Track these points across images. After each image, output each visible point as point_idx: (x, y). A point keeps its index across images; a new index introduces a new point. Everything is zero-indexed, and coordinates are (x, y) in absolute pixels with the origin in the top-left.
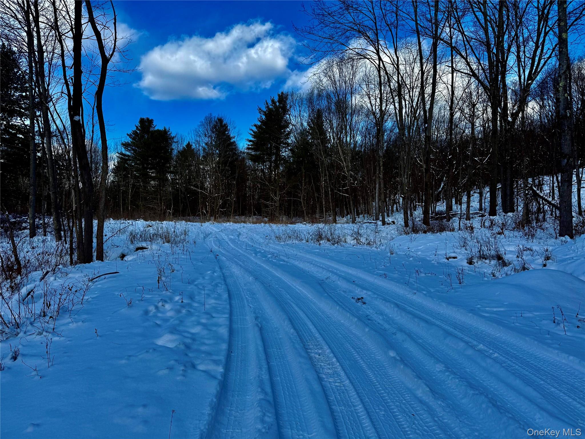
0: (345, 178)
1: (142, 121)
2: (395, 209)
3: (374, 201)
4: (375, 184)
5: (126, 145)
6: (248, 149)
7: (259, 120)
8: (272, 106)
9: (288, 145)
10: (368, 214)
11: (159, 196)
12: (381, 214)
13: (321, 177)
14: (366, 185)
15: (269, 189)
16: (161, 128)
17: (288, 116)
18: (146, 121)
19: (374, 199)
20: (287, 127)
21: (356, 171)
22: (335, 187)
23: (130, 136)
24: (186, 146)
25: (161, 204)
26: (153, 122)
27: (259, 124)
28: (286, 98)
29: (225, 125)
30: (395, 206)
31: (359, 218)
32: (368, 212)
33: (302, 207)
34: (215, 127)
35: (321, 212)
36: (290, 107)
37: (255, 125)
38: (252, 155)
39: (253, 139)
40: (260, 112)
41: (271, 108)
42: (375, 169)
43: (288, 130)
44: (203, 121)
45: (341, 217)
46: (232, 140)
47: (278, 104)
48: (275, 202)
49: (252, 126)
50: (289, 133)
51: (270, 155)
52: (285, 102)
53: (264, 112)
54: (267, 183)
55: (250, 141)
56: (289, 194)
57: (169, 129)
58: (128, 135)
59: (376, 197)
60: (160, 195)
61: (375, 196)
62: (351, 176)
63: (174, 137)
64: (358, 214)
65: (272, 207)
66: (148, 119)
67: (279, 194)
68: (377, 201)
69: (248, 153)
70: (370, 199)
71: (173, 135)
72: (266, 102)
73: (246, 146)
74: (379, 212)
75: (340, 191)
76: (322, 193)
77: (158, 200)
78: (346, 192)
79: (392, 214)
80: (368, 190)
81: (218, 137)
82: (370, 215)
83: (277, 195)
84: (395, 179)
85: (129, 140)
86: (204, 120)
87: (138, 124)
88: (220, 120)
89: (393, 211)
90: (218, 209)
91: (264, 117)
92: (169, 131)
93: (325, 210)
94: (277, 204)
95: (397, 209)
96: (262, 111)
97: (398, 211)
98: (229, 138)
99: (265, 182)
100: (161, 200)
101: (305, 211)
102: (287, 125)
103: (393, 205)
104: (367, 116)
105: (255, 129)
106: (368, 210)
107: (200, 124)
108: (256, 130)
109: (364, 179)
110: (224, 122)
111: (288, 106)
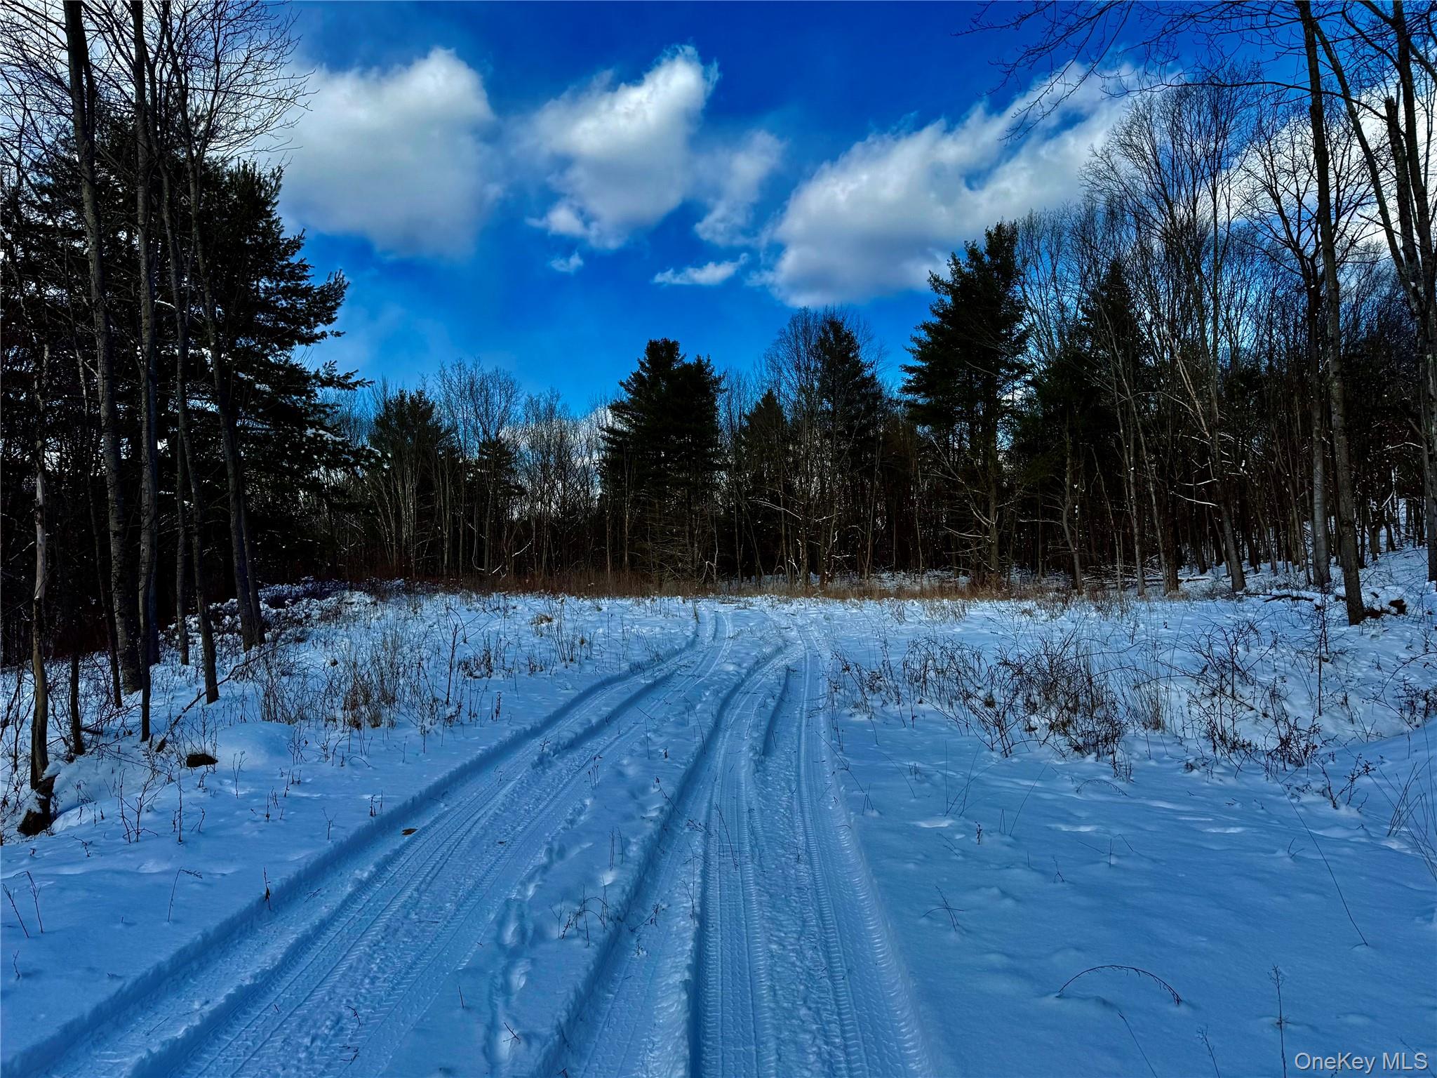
0: (1204, 452)
1: (653, 348)
2: (1383, 540)
3: (1306, 520)
4: (1310, 468)
5: (617, 408)
6: (906, 390)
7: (934, 311)
8: (971, 267)
9: (1023, 369)
10: (1289, 558)
11: (687, 528)
12: (1334, 560)
13: (1123, 456)
14: (1278, 470)
15: (967, 497)
16: (690, 360)
17: (1018, 288)
18: (661, 349)
19: (1308, 514)
20: (1019, 319)
21: (1244, 431)
22: (1172, 482)
23: (627, 387)
24: (763, 400)
25: (693, 546)
26: (678, 349)
27: (936, 320)
28: (1012, 240)
29: (847, 335)
30: (1384, 531)
31: (1256, 572)
32: (1289, 553)
33: (1066, 544)
34: (822, 342)
35: (1129, 557)
36: (1025, 262)
37: (925, 327)
38: (919, 406)
39: (919, 364)
40: (936, 288)
41: (968, 274)
42: (1307, 418)
43: (1022, 327)
44: (787, 329)
45: (1196, 570)
46: (868, 373)
47: (987, 259)
48: (987, 531)
49: (917, 328)
50: (1024, 336)
51: (971, 400)
52: (1010, 250)
53: (948, 286)
54: (960, 480)
55: (910, 370)
56: (1028, 505)
57: (709, 360)
58: (622, 384)
59: (1316, 507)
60: (690, 525)
61: (1312, 504)
62: (1225, 445)
63: (720, 379)
64: (1255, 561)
65: (978, 544)
66: (666, 342)
67: (997, 509)
68: (1318, 517)
69: (909, 404)
70: (1294, 513)
71: (716, 374)
72: (955, 260)
73: (902, 384)
74: (1329, 553)
75: (1189, 492)
76: (1130, 501)
77: (684, 537)
78: (1209, 492)
79: (1375, 558)
80: (1286, 485)
81: (830, 368)
82: (1297, 563)
83: (992, 513)
84: (1379, 447)
85: (626, 397)
86: (789, 325)
87: (643, 356)
88: (835, 326)
89: (1375, 549)
90: (830, 554)
91: (948, 300)
92: (708, 365)
93: (1140, 551)
94: (992, 538)
95: (1390, 543)
96: (942, 283)
97: (1394, 549)
98: (857, 367)
99: (954, 477)
100: (691, 534)
101: (1076, 557)
102: (1016, 314)
103: (1378, 529)
104: (1274, 257)
105: (923, 335)
106: (1288, 548)
107: (778, 337)
108: (929, 339)
109: (1270, 455)
110: (845, 329)
111: (1019, 260)
